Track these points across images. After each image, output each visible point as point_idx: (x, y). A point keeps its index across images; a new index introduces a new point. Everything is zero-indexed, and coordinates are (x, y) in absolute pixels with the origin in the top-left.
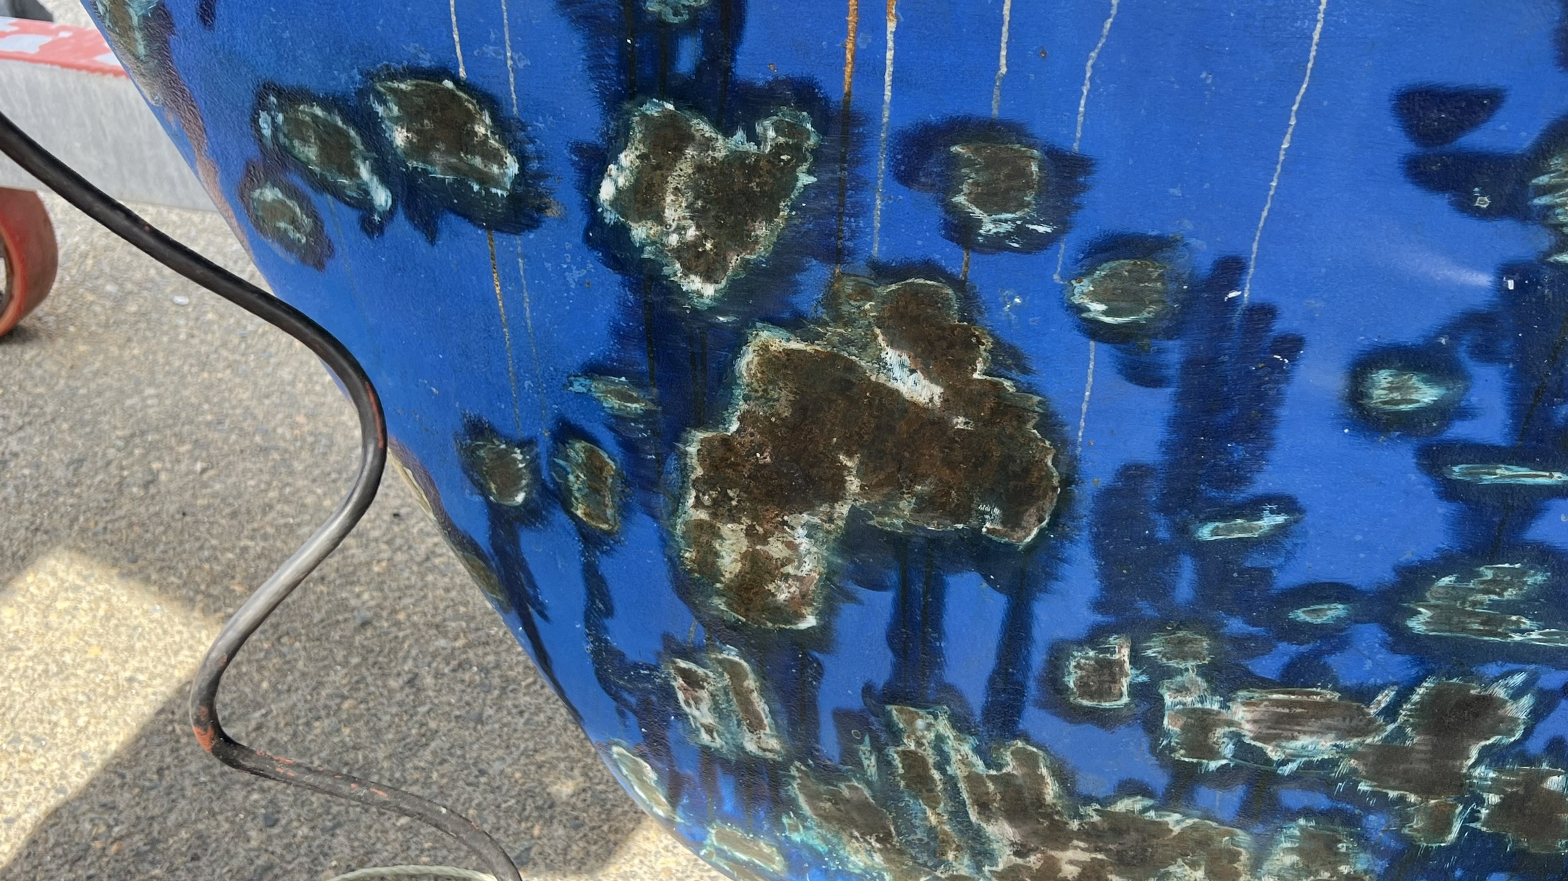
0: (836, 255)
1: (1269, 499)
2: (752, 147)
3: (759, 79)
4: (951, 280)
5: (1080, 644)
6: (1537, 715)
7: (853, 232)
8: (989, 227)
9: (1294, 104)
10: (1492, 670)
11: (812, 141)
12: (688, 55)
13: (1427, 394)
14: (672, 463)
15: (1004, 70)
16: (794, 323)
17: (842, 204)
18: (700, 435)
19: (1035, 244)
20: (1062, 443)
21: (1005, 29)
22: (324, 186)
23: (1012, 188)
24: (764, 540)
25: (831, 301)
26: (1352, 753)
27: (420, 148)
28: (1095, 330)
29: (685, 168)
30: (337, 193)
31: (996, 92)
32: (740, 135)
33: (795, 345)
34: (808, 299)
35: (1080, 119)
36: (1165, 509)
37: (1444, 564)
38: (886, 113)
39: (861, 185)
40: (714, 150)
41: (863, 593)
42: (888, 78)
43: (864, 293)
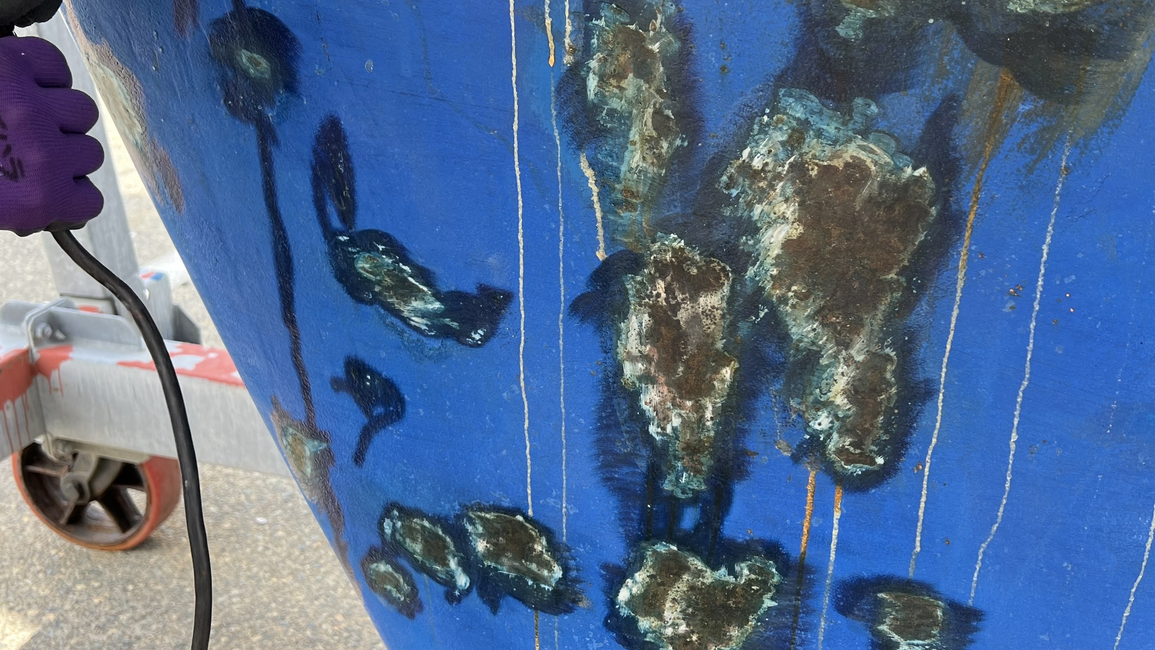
2: (732, 579)
3: (739, 538)
7: (803, 641)
8: (905, 647)
9: (1133, 588)
11: (776, 579)
12: (689, 519)
15: (918, 549)
17: (796, 622)
21: (919, 524)
22: (422, 568)
23: (923, 624)
27: (496, 554)
29: (681, 586)
30: (432, 574)
31: (912, 562)
32: (723, 571)
35: (974, 585)
38: (831, 568)
39: (810, 611)
40: (703, 577)
42: (833, 547)
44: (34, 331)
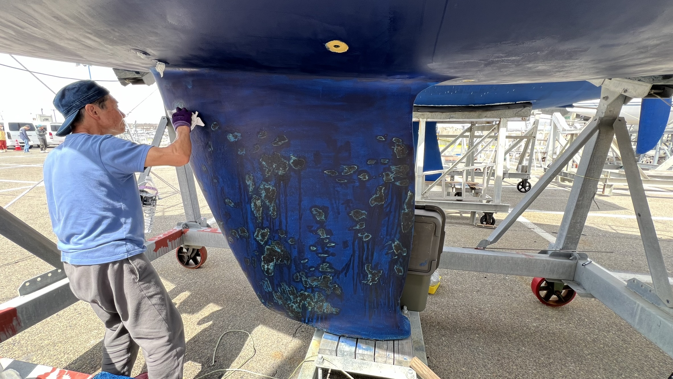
0: (271, 239)
1: (306, 258)
2: (265, 231)
4: (280, 241)
5: (295, 274)
6: (333, 278)
8: (282, 237)
13: (315, 249)
14: (260, 259)
16: (269, 245)
18: (262, 256)
19: (285, 238)
22: (234, 237)
24: (268, 266)
25: (271, 243)
26: (319, 284)
33: (269, 247)
36: (299, 260)
37: (320, 264)
40: (262, 232)
41: (277, 271)
43: (274, 242)
44: (183, 226)
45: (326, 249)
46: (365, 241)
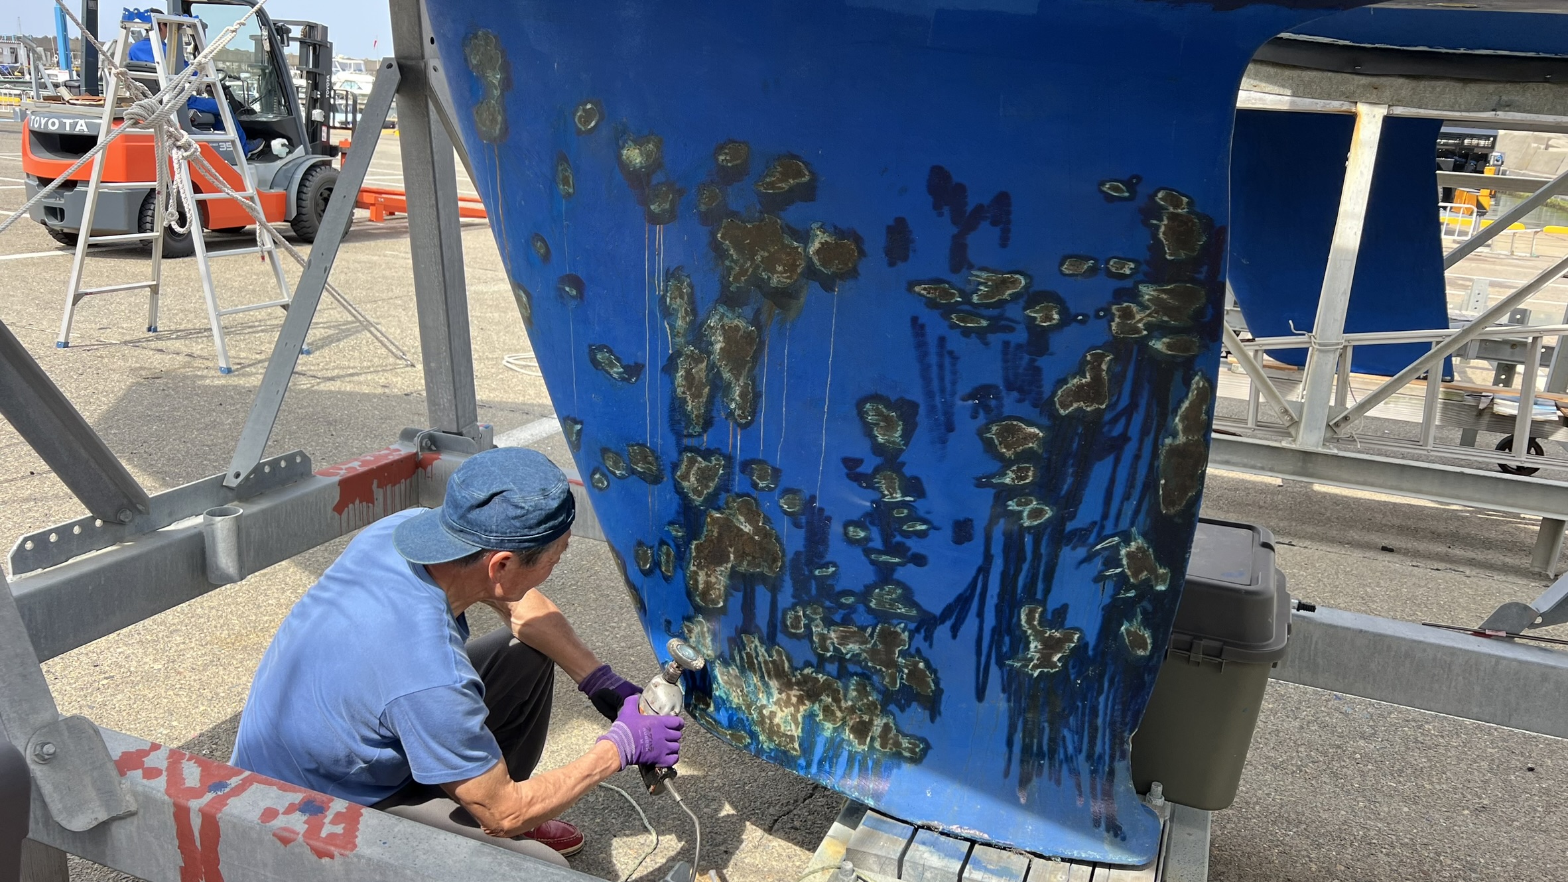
0: (728, 491)
1: (831, 563)
2: (710, 464)
3: (712, 448)
4: (753, 498)
5: (790, 609)
6: (911, 638)
7: (732, 485)
8: (761, 485)
10: (895, 622)
11: (723, 463)
13: (862, 534)
14: (688, 551)
15: (762, 448)
16: (718, 509)
17: (729, 478)
18: (695, 542)
19: (771, 490)
20: (781, 544)
21: (762, 441)
22: (611, 472)
23: (765, 476)
24: (709, 576)
25: (727, 503)
26: (864, 651)
27: (637, 463)
28: (786, 513)
29: (695, 468)
30: (615, 474)
31: (761, 453)
32: (707, 461)
33: (719, 515)
34: (721, 503)
36: (807, 565)
37: (875, 586)
38: (738, 457)
39: (734, 474)
40: (701, 465)
41: (735, 593)
42: (738, 449)
43: (734, 501)
44: (421, 442)
45: (898, 538)
46: (1029, 528)
